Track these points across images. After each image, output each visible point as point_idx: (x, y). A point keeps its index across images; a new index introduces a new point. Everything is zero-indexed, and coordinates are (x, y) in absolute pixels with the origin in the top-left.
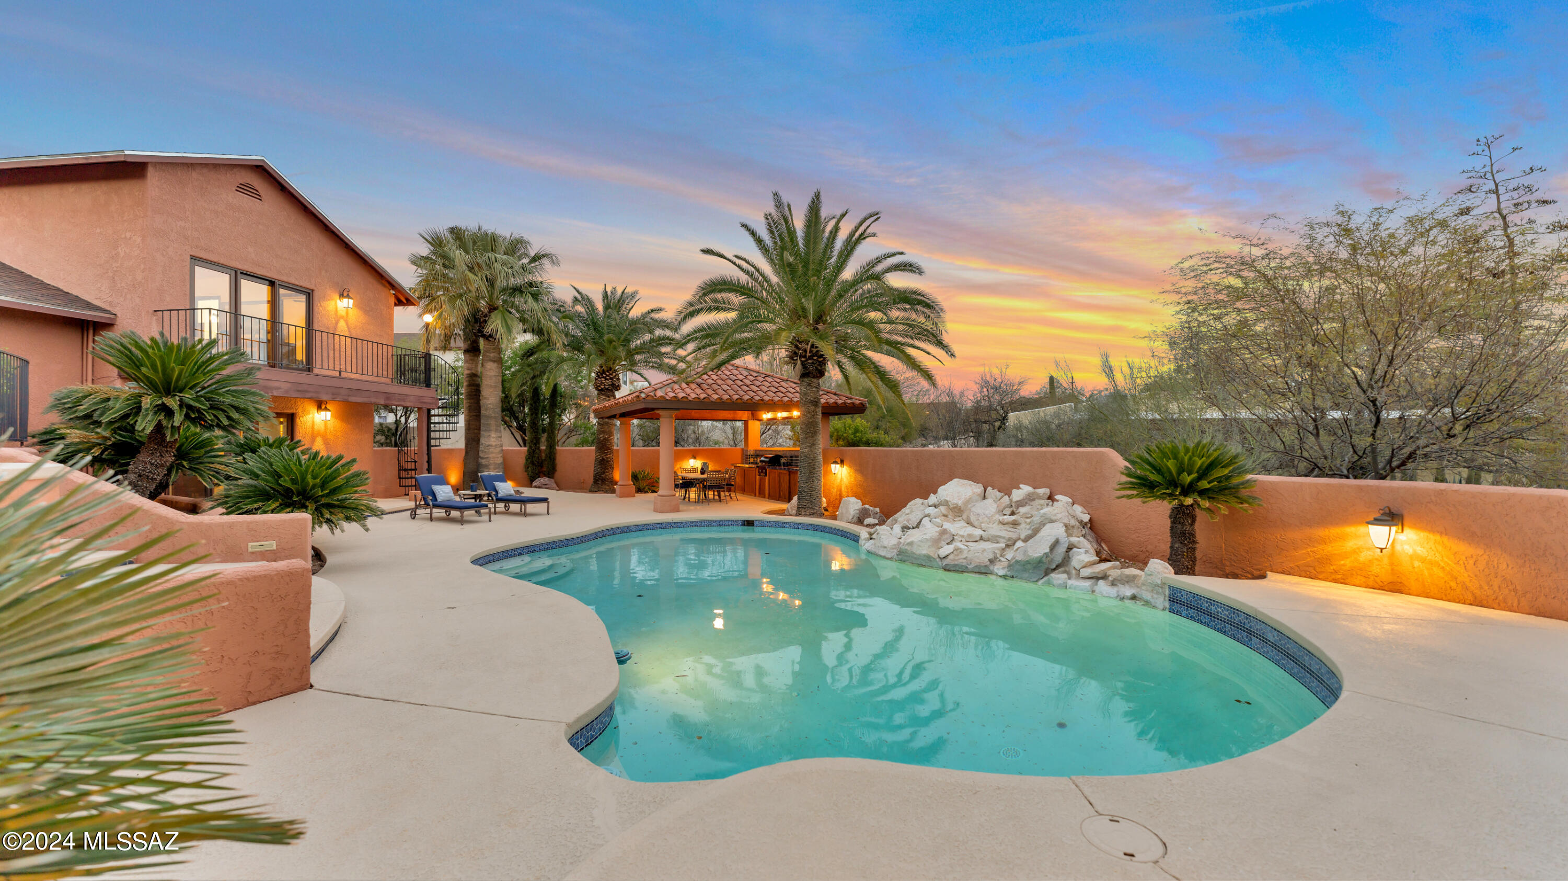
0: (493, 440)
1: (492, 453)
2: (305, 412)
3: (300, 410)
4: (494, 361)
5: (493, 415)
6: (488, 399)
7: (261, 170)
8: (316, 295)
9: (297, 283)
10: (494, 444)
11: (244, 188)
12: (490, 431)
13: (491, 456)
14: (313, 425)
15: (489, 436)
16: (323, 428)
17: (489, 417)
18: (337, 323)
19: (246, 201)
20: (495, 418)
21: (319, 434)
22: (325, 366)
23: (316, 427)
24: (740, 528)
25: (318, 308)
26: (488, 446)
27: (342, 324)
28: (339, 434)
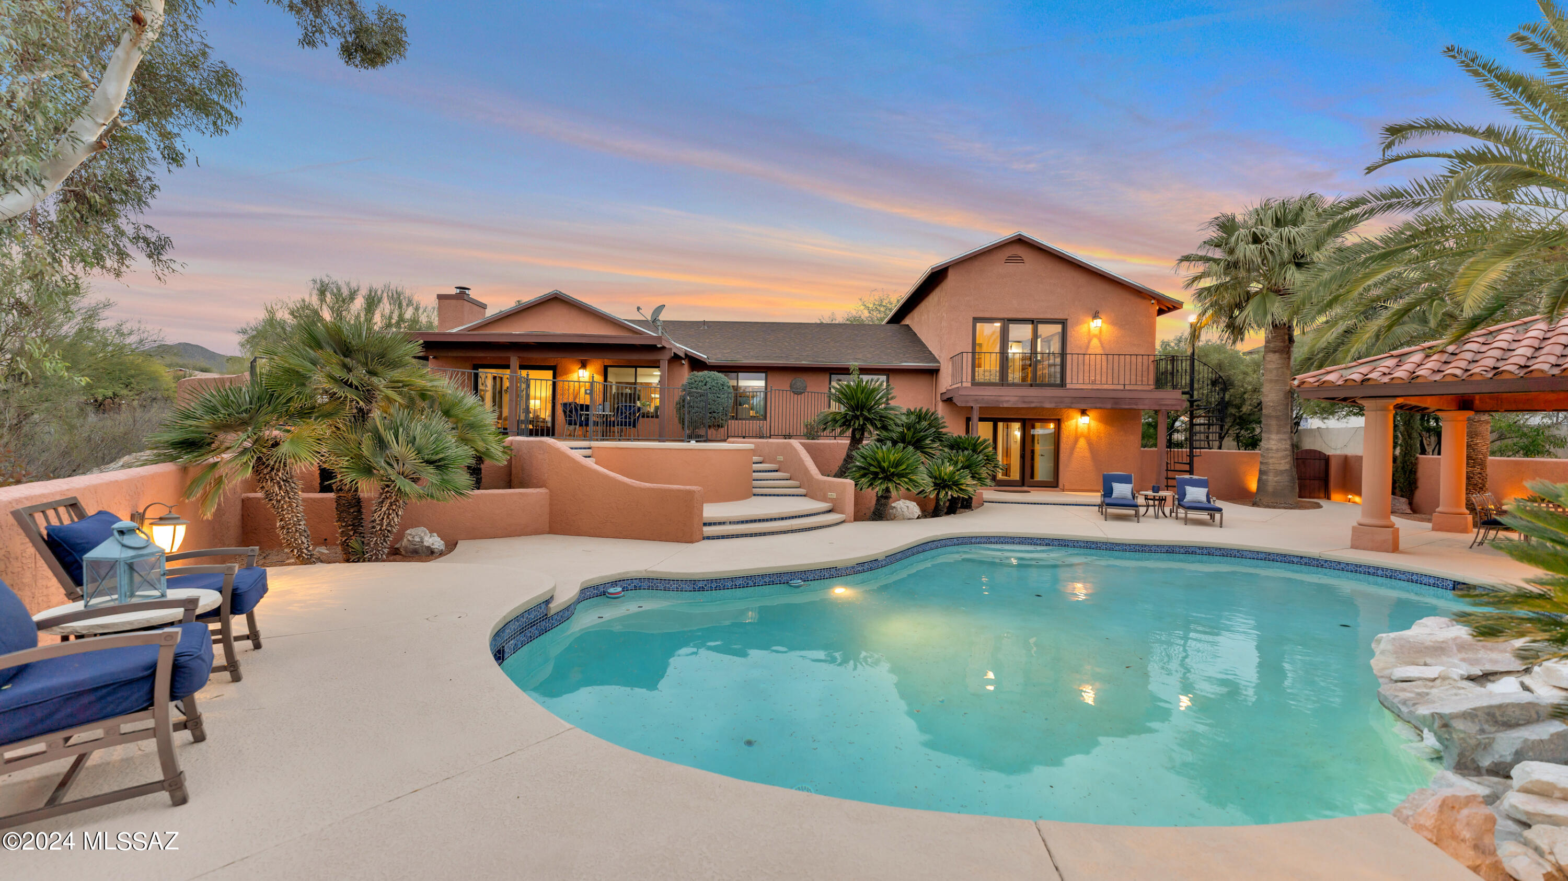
0: (1273, 442)
1: (1272, 457)
2: (1069, 418)
3: (1065, 416)
4: (1275, 352)
5: (1274, 414)
6: (1267, 396)
7: (1020, 241)
8: (1069, 323)
9: (1052, 317)
10: (1274, 447)
11: (1011, 259)
12: (1269, 432)
13: (1271, 461)
14: (1077, 428)
15: (1269, 439)
16: (1086, 430)
17: (1269, 416)
18: (1089, 342)
19: (1012, 267)
20: (1277, 417)
21: (1082, 435)
22: (1081, 381)
23: (1079, 430)
24: (1450, 594)
25: (1071, 333)
26: (1268, 449)
27: (1095, 342)
28: (1102, 435)
